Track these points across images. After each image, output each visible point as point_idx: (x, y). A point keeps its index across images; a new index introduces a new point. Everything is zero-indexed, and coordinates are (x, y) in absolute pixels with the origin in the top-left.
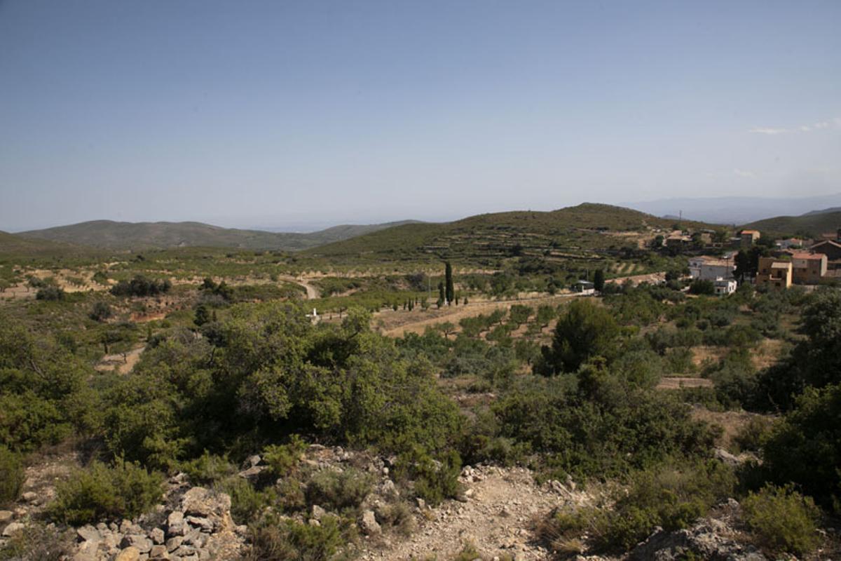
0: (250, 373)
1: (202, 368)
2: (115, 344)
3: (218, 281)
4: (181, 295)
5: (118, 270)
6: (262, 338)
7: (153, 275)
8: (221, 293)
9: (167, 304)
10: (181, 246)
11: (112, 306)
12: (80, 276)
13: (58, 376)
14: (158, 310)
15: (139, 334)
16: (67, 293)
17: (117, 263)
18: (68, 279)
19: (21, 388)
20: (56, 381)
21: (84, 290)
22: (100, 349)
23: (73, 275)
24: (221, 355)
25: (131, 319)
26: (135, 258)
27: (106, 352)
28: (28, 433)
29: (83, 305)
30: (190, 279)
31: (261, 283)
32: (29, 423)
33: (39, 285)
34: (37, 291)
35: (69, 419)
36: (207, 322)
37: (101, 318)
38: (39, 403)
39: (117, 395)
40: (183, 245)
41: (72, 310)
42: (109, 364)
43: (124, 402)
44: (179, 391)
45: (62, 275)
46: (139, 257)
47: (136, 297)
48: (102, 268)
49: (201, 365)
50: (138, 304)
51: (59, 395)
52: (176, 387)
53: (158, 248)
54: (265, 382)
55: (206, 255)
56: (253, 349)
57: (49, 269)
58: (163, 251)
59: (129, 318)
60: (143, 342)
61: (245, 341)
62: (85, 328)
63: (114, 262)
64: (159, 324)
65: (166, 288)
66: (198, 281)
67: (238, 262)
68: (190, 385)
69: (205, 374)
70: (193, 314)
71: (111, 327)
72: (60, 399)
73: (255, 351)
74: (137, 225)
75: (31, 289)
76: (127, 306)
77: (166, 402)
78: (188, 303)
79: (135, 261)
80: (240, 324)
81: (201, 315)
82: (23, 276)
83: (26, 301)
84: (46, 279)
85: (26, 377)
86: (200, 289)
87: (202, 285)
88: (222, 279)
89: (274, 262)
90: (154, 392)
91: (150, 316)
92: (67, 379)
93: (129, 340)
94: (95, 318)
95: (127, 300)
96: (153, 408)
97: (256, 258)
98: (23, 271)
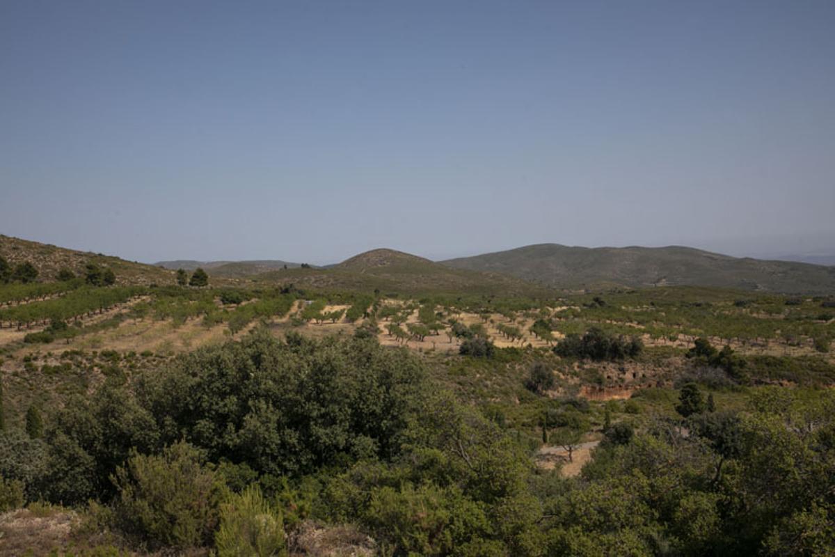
0: (788, 513)
1: (700, 489)
2: (556, 431)
3: (718, 345)
4: (658, 363)
5: (566, 317)
6: (812, 453)
7: (615, 329)
8: (723, 365)
9: (634, 375)
10: (660, 285)
11: (556, 372)
12: (515, 325)
13: (491, 469)
14: (621, 385)
15: (592, 419)
16: (498, 349)
17: (565, 308)
18: (500, 327)
19: (444, 478)
20: (487, 476)
21: (519, 345)
22: (537, 435)
23: (507, 323)
24: (734, 472)
25: (580, 395)
26: (589, 303)
27: (545, 441)
28: (449, 544)
29: (517, 367)
30: (673, 339)
31: (796, 353)
32: (452, 531)
33: (464, 334)
34: (460, 342)
35: (500, 536)
36: (699, 411)
37: (540, 388)
38: (466, 505)
39: (566, 510)
40: (663, 283)
41: (502, 372)
42: (548, 460)
43: (577, 524)
44: (660, 520)
45: (492, 322)
46: (597, 300)
47: (590, 361)
48: (544, 314)
49: (698, 484)
50: (591, 371)
51: (490, 496)
52: (657, 515)
53: (625, 287)
54: (819, 536)
55: (699, 300)
56: (796, 471)
57: (476, 312)
58: (633, 292)
59: (578, 391)
60: (597, 431)
61: (780, 455)
62: (518, 402)
63: (561, 306)
64: (622, 407)
65: (634, 350)
66: (685, 342)
67: (755, 315)
68: (679, 514)
69: (706, 501)
70: (676, 395)
71: (554, 403)
72: (491, 503)
73: (798, 475)
74: (595, 250)
75: (454, 339)
76: (575, 374)
77: (641, 536)
78: (667, 377)
79: (592, 306)
80: (772, 423)
81: (688, 398)
82: (446, 321)
83: (448, 355)
84: (472, 327)
85: (450, 463)
86: (687, 356)
87: (692, 350)
88: (725, 342)
89: (820, 318)
90: (622, 516)
91: (609, 393)
92: (502, 476)
93: (578, 427)
94: (531, 387)
95: (576, 364)
96: (623, 543)
97: (787, 309)
98: (446, 313)
